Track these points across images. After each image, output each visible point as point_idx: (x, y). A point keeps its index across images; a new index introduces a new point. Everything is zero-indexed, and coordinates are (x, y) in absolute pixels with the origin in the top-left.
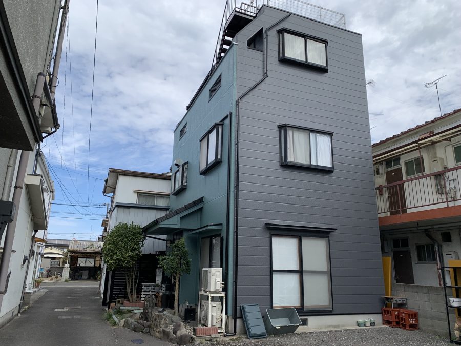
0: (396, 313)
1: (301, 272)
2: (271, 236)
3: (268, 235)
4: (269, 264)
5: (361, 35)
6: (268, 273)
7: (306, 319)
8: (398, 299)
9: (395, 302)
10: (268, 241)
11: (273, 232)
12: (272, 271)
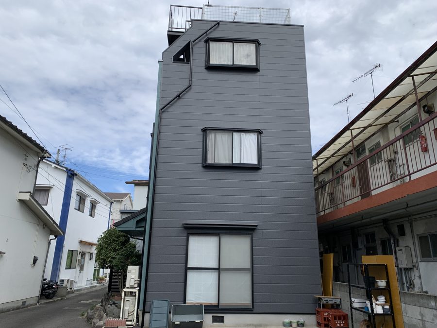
0: (326, 314)
1: (218, 269)
2: (189, 234)
3: (186, 235)
4: (184, 261)
5: (303, 26)
6: (183, 271)
7: (223, 317)
8: (329, 299)
9: (325, 302)
10: (185, 240)
11: (190, 231)
12: (187, 269)
